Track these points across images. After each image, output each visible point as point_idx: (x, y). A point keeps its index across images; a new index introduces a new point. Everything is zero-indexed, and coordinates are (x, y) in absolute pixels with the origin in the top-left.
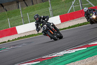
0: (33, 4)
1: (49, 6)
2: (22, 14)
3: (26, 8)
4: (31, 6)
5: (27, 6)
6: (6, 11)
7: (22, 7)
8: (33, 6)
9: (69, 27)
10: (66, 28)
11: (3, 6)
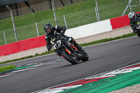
0: (72, 3)
1: (95, 5)
2: (57, 16)
3: (62, 7)
4: (69, 6)
5: (64, 5)
6: (34, 12)
7: (56, 6)
8: (71, 5)
9: (124, 36)
10: (119, 38)
11: (28, 5)
